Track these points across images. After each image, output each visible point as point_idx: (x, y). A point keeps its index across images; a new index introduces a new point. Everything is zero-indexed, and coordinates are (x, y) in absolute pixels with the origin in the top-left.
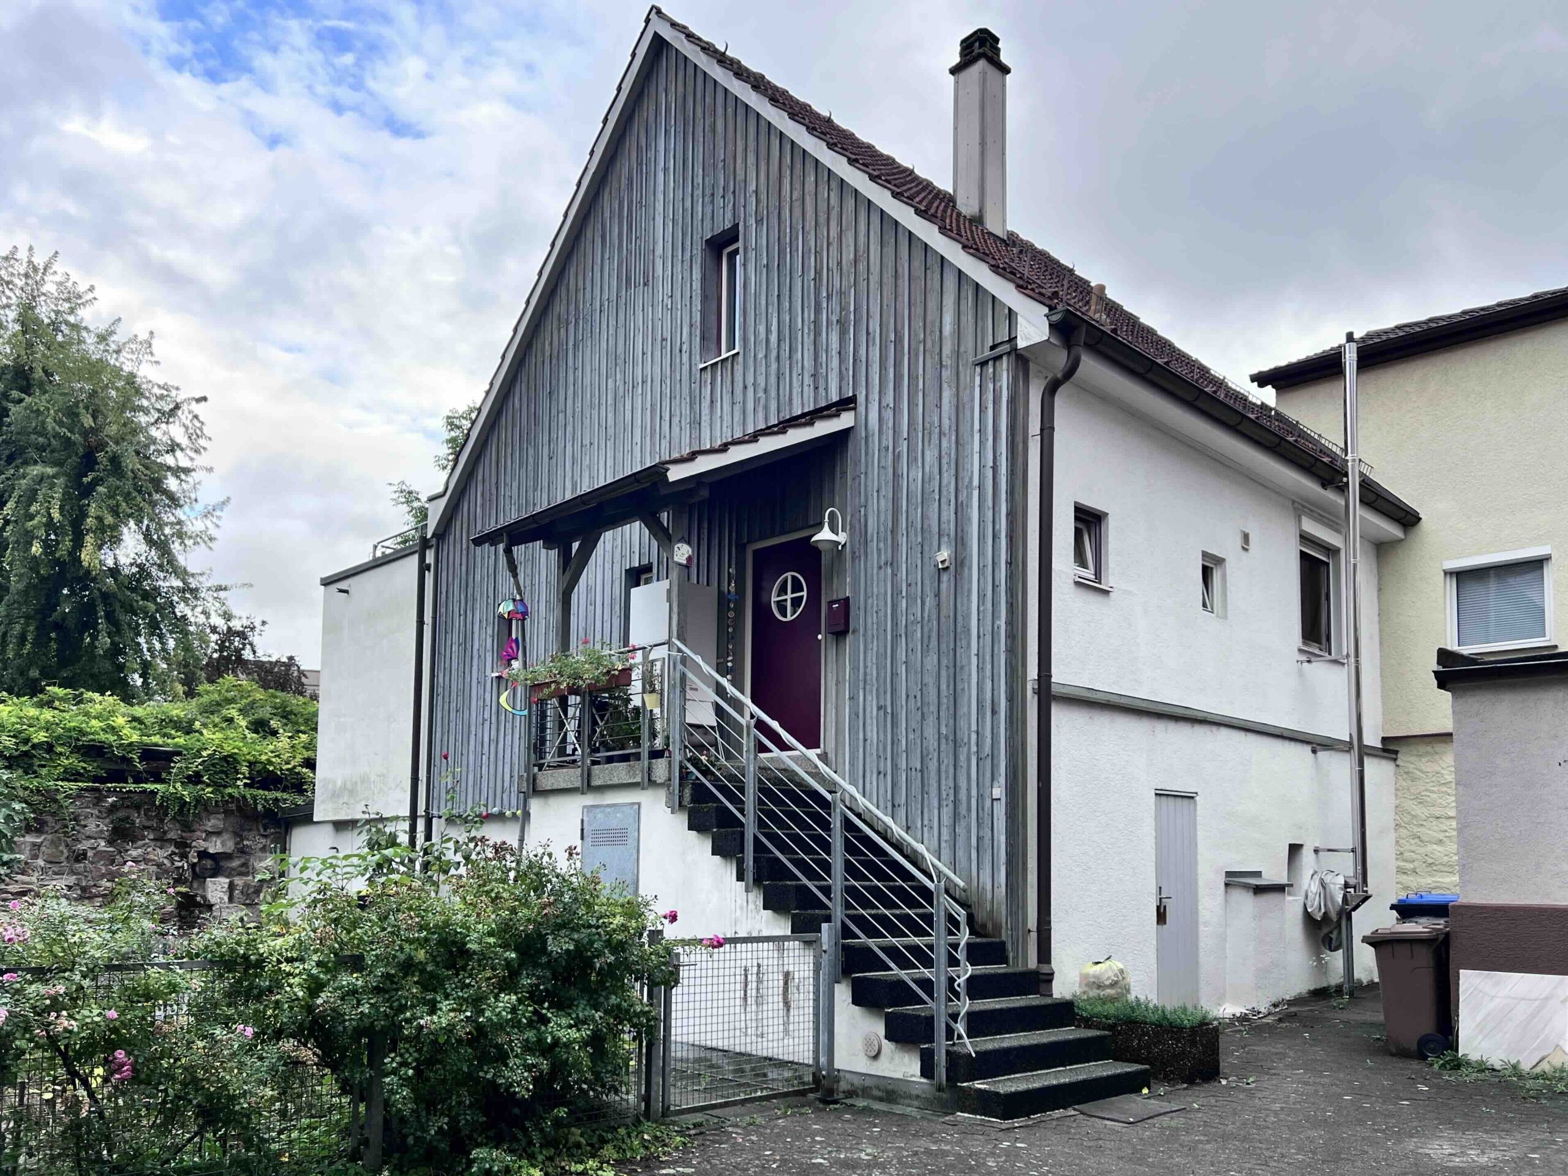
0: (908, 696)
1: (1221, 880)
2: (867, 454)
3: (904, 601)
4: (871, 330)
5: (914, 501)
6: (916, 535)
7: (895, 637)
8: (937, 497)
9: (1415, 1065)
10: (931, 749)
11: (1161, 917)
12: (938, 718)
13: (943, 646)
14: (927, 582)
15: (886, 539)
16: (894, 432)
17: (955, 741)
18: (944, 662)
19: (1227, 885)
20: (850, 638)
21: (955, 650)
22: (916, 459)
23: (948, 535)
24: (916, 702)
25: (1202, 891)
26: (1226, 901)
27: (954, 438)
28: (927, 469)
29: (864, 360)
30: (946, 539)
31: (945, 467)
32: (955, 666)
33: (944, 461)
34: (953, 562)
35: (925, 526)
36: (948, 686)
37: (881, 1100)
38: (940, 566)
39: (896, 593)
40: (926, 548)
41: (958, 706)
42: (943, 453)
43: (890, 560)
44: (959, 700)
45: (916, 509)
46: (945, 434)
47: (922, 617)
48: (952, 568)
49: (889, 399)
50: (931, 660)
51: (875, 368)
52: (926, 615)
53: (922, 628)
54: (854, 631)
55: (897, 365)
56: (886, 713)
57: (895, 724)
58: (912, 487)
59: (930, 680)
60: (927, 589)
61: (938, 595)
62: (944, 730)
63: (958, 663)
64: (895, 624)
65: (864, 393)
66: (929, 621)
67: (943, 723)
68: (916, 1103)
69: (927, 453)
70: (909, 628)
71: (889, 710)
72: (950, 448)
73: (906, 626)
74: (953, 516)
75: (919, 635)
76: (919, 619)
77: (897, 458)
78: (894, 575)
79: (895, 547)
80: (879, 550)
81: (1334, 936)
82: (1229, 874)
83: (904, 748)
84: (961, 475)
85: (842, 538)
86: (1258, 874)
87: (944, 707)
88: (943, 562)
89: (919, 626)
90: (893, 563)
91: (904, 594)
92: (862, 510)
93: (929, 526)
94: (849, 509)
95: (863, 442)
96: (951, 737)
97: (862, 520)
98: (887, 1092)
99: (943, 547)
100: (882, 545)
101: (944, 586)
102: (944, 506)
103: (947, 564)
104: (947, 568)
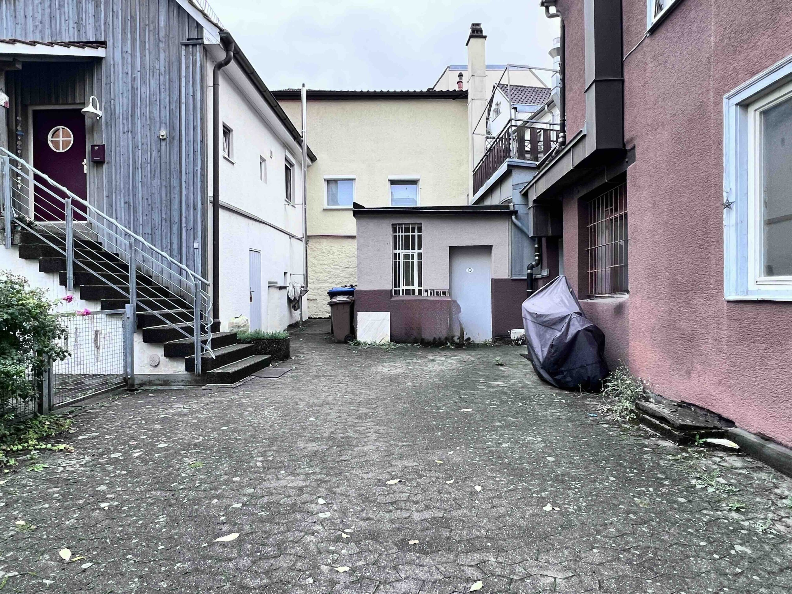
0: (143, 198)
1: (267, 284)
2: (114, 73)
3: (140, 151)
4: (115, 10)
5: (144, 103)
6: (146, 120)
7: (135, 169)
8: (158, 104)
9: (346, 345)
10: (157, 224)
11: (251, 299)
12: (161, 210)
13: (163, 176)
14: (153, 144)
15: (127, 119)
16: (132, 66)
17: (170, 221)
18: (164, 184)
19: (269, 287)
20: (105, 166)
21: (170, 179)
22: (145, 82)
23: (165, 124)
24: (148, 202)
25: (262, 289)
26: (269, 293)
27: (167, 77)
28: (152, 89)
29: (111, 24)
30: (164, 125)
31: (162, 90)
32: (170, 186)
33: (162, 87)
34: (168, 136)
35: (152, 117)
36: (166, 196)
37: (161, 385)
38: (161, 137)
39: (135, 147)
40: (152, 127)
41: (172, 205)
42: (161, 83)
43: (130, 129)
44: (172, 202)
45: (146, 107)
46: (162, 74)
47: (151, 161)
48: (168, 139)
49: (128, 48)
50: (156, 182)
51: (119, 30)
52: (153, 160)
53: (151, 166)
54: (108, 163)
55: (133, 32)
56: (129, 206)
57: (135, 211)
58: (144, 96)
59: (156, 192)
60: (154, 148)
61: (159, 151)
62: (164, 216)
63: (172, 185)
64: (134, 162)
65: (111, 41)
66: (154, 163)
67: (164, 213)
68: (182, 383)
69: (152, 81)
70: (143, 166)
71: (132, 204)
72: (165, 82)
73: (141, 164)
74: (168, 115)
75: (149, 169)
76: (149, 161)
77: (134, 79)
78: (133, 138)
79: (134, 124)
80: (124, 124)
81: (296, 305)
82: (269, 283)
83: (141, 223)
84: (172, 96)
85: (100, 113)
86: (276, 283)
87: (164, 205)
88: (163, 136)
89: (149, 165)
90: (132, 131)
91: (140, 148)
92: (112, 101)
93: (154, 117)
94: (103, 99)
95: (112, 67)
96: (168, 220)
97: (112, 107)
98: (164, 381)
99: (162, 128)
100: (125, 121)
101: (163, 148)
102: (162, 109)
103: (165, 137)
104: (165, 139)
